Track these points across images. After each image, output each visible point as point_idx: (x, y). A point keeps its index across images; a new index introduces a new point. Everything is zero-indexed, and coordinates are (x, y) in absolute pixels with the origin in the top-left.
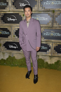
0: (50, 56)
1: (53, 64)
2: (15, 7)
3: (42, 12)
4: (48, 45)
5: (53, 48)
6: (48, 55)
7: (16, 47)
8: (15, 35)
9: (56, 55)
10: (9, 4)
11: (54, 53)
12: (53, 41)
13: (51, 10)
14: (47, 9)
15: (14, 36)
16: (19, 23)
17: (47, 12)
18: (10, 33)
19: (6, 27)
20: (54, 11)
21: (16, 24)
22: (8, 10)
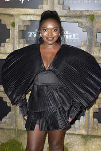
0: (83, 136)
5: (92, 115)
6: (77, 133)
11: (93, 128)
13: (85, 13)
17: (75, 19)
20: (92, 17)
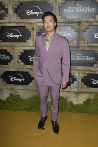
0: (76, 92)
1: (80, 105)
2: (19, 16)
3: (62, 24)
4: (72, 75)
5: (80, 80)
6: (72, 91)
7: (21, 80)
8: (20, 61)
9: (85, 91)
10: (9, 11)
11: (81, 88)
12: (79, 68)
13: (75, 20)
14: (69, 19)
15: (18, 62)
16: (25, 42)
17: (69, 24)
18: (11, 57)
19: (5, 48)
20: (79, 23)
21: (20, 43)
22: (8, 21)
